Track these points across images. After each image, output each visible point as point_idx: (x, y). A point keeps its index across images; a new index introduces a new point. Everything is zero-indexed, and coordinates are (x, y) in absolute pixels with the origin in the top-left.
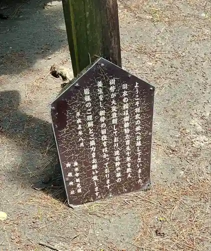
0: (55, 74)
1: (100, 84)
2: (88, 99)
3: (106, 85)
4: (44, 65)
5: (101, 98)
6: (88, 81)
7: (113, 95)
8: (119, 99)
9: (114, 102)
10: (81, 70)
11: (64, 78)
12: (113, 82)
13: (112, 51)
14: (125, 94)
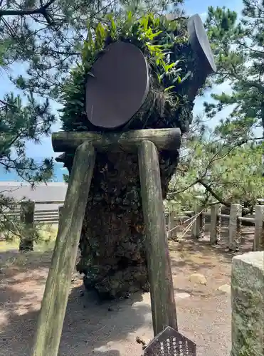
0: (139, 341)
1: (168, 340)
2: (162, 348)
3: (172, 341)
4: (133, 336)
5: (169, 348)
6: (163, 339)
7: (175, 347)
8: (178, 349)
9: (175, 351)
10: (158, 333)
11: (144, 344)
12: (174, 340)
13: (173, 324)
14: (181, 346)
